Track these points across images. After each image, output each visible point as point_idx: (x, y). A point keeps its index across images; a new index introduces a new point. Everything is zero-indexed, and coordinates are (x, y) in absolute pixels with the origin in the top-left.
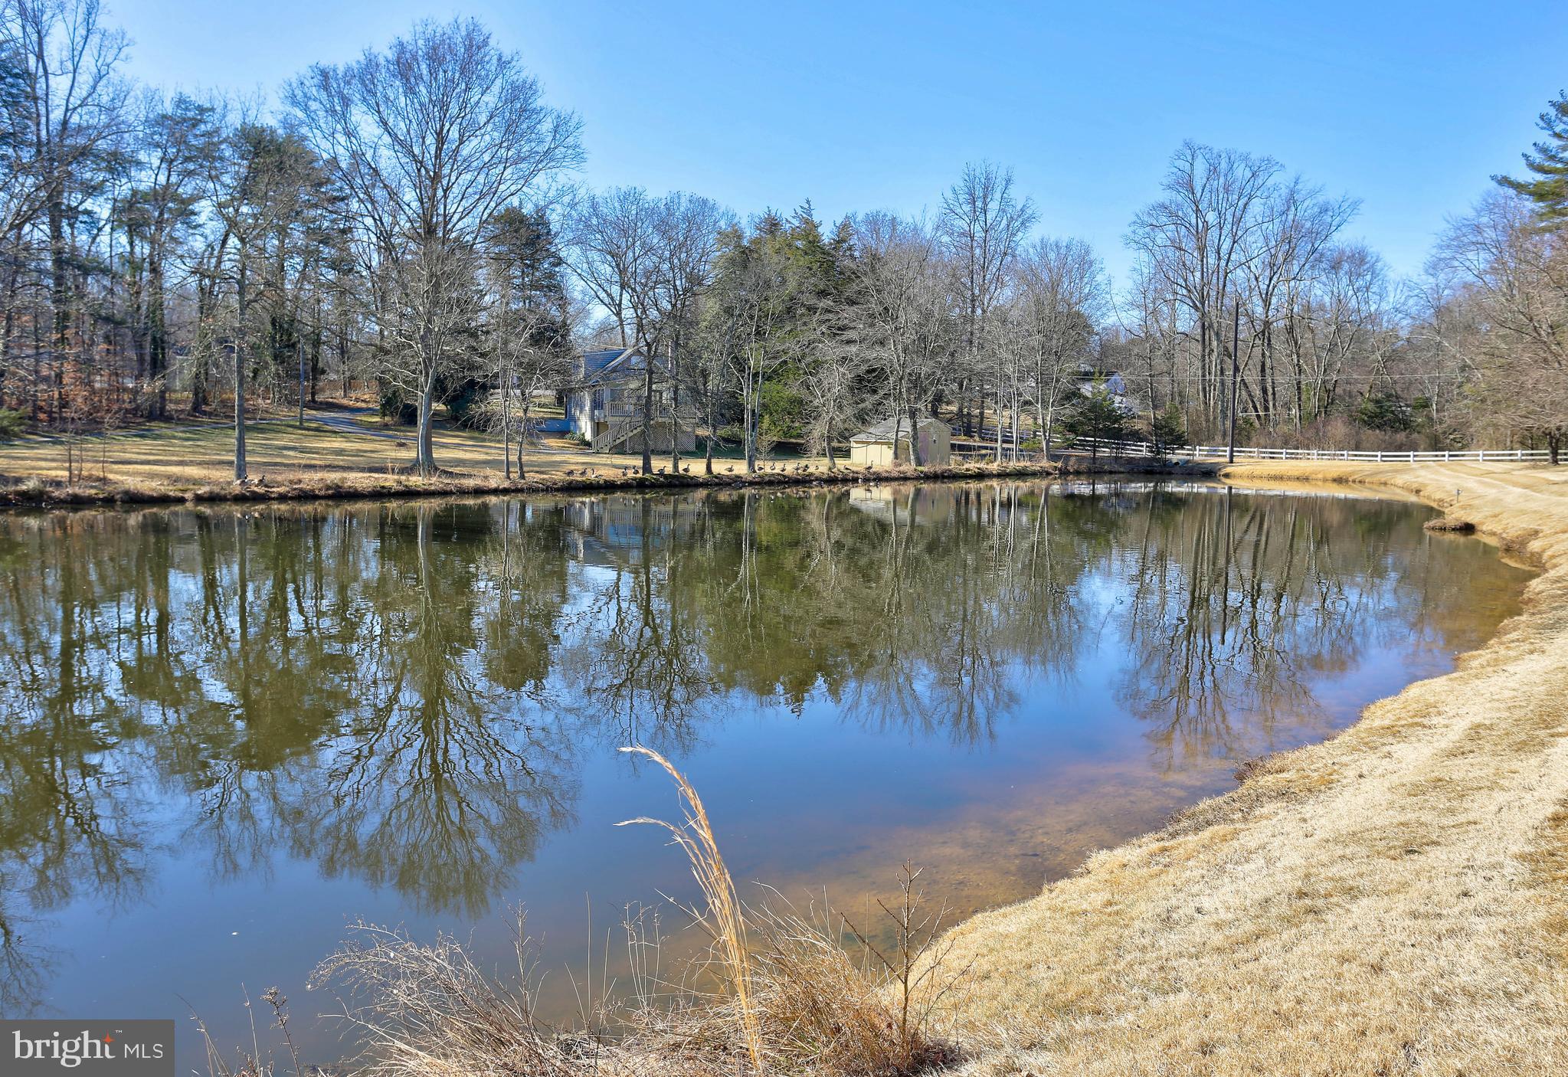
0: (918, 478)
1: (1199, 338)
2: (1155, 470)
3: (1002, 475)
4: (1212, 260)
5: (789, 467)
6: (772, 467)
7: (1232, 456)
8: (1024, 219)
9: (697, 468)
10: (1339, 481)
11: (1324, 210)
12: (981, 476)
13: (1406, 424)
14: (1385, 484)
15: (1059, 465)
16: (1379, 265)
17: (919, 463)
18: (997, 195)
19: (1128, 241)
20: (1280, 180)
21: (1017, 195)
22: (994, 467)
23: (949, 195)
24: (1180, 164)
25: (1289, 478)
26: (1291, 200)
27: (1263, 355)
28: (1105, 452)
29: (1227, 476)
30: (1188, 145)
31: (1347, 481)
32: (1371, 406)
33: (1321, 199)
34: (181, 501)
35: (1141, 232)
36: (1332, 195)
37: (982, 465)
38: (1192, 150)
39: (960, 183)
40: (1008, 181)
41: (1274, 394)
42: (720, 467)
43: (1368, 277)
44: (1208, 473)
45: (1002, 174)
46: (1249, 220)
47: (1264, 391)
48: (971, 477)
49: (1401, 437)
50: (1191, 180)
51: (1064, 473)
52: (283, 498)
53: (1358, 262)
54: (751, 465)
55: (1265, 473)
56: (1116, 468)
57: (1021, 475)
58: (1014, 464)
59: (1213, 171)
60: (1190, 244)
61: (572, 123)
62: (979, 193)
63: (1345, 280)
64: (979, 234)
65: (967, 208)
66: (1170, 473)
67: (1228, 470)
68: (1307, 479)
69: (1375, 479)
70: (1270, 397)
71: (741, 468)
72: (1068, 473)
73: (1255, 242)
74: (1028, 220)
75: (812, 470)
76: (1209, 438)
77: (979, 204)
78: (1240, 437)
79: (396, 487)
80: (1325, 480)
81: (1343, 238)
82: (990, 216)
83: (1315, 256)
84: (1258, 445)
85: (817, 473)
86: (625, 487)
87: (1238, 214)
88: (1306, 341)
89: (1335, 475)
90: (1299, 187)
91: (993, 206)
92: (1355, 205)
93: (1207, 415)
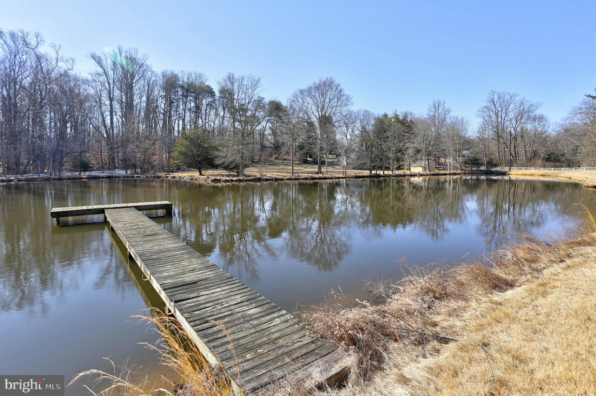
0: (430, 175)
1: (497, 139)
2: (488, 173)
3: (450, 174)
4: (500, 119)
5: (401, 172)
6: (397, 172)
7: (510, 169)
8: (449, 111)
9: (381, 173)
10: (543, 175)
11: (532, 105)
12: (445, 174)
13: (559, 161)
14: (557, 176)
15: (463, 172)
16: (547, 119)
17: (430, 171)
18: (442, 106)
19: (477, 116)
20: (518, 99)
21: (447, 106)
22: (448, 172)
23: (429, 106)
24: (490, 96)
25: (528, 175)
26: (522, 103)
27: (515, 143)
28: (474, 169)
29: (509, 174)
30: (492, 91)
31: (545, 175)
32: (546, 156)
33: (530, 103)
34: (284, 180)
35: (480, 113)
36: (534, 102)
37: (445, 172)
38: (493, 92)
39: (431, 104)
40: (444, 103)
41: (518, 153)
42: (386, 172)
43: (544, 122)
44: (504, 174)
45: (443, 101)
46: (510, 110)
47: (515, 153)
48: (443, 175)
49: (558, 164)
50: (493, 99)
51: (465, 174)
52: (302, 179)
53: (541, 118)
54: (392, 172)
55: (520, 174)
56: (478, 172)
57: (454, 174)
58: (452, 172)
59: (499, 97)
60: (494, 116)
61: (350, 97)
62: (437, 105)
63: (537, 123)
64: (437, 115)
65: (433, 109)
66: (493, 174)
67: (509, 173)
68: (533, 175)
69: (554, 175)
70: (517, 154)
71: (390, 173)
72: (466, 174)
73: (511, 115)
74: (450, 112)
75: (406, 173)
76: (501, 165)
77: (436, 108)
78: (511, 164)
79: (323, 177)
80: (538, 175)
81: (538, 112)
82: (440, 111)
83: (529, 117)
84: (516, 166)
85: (408, 174)
86: (367, 177)
87: (507, 108)
88: (527, 140)
89: (541, 174)
90: (524, 100)
91: (440, 109)
92: (541, 104)
93: (500, 159)
